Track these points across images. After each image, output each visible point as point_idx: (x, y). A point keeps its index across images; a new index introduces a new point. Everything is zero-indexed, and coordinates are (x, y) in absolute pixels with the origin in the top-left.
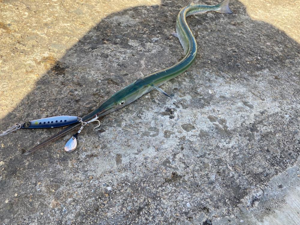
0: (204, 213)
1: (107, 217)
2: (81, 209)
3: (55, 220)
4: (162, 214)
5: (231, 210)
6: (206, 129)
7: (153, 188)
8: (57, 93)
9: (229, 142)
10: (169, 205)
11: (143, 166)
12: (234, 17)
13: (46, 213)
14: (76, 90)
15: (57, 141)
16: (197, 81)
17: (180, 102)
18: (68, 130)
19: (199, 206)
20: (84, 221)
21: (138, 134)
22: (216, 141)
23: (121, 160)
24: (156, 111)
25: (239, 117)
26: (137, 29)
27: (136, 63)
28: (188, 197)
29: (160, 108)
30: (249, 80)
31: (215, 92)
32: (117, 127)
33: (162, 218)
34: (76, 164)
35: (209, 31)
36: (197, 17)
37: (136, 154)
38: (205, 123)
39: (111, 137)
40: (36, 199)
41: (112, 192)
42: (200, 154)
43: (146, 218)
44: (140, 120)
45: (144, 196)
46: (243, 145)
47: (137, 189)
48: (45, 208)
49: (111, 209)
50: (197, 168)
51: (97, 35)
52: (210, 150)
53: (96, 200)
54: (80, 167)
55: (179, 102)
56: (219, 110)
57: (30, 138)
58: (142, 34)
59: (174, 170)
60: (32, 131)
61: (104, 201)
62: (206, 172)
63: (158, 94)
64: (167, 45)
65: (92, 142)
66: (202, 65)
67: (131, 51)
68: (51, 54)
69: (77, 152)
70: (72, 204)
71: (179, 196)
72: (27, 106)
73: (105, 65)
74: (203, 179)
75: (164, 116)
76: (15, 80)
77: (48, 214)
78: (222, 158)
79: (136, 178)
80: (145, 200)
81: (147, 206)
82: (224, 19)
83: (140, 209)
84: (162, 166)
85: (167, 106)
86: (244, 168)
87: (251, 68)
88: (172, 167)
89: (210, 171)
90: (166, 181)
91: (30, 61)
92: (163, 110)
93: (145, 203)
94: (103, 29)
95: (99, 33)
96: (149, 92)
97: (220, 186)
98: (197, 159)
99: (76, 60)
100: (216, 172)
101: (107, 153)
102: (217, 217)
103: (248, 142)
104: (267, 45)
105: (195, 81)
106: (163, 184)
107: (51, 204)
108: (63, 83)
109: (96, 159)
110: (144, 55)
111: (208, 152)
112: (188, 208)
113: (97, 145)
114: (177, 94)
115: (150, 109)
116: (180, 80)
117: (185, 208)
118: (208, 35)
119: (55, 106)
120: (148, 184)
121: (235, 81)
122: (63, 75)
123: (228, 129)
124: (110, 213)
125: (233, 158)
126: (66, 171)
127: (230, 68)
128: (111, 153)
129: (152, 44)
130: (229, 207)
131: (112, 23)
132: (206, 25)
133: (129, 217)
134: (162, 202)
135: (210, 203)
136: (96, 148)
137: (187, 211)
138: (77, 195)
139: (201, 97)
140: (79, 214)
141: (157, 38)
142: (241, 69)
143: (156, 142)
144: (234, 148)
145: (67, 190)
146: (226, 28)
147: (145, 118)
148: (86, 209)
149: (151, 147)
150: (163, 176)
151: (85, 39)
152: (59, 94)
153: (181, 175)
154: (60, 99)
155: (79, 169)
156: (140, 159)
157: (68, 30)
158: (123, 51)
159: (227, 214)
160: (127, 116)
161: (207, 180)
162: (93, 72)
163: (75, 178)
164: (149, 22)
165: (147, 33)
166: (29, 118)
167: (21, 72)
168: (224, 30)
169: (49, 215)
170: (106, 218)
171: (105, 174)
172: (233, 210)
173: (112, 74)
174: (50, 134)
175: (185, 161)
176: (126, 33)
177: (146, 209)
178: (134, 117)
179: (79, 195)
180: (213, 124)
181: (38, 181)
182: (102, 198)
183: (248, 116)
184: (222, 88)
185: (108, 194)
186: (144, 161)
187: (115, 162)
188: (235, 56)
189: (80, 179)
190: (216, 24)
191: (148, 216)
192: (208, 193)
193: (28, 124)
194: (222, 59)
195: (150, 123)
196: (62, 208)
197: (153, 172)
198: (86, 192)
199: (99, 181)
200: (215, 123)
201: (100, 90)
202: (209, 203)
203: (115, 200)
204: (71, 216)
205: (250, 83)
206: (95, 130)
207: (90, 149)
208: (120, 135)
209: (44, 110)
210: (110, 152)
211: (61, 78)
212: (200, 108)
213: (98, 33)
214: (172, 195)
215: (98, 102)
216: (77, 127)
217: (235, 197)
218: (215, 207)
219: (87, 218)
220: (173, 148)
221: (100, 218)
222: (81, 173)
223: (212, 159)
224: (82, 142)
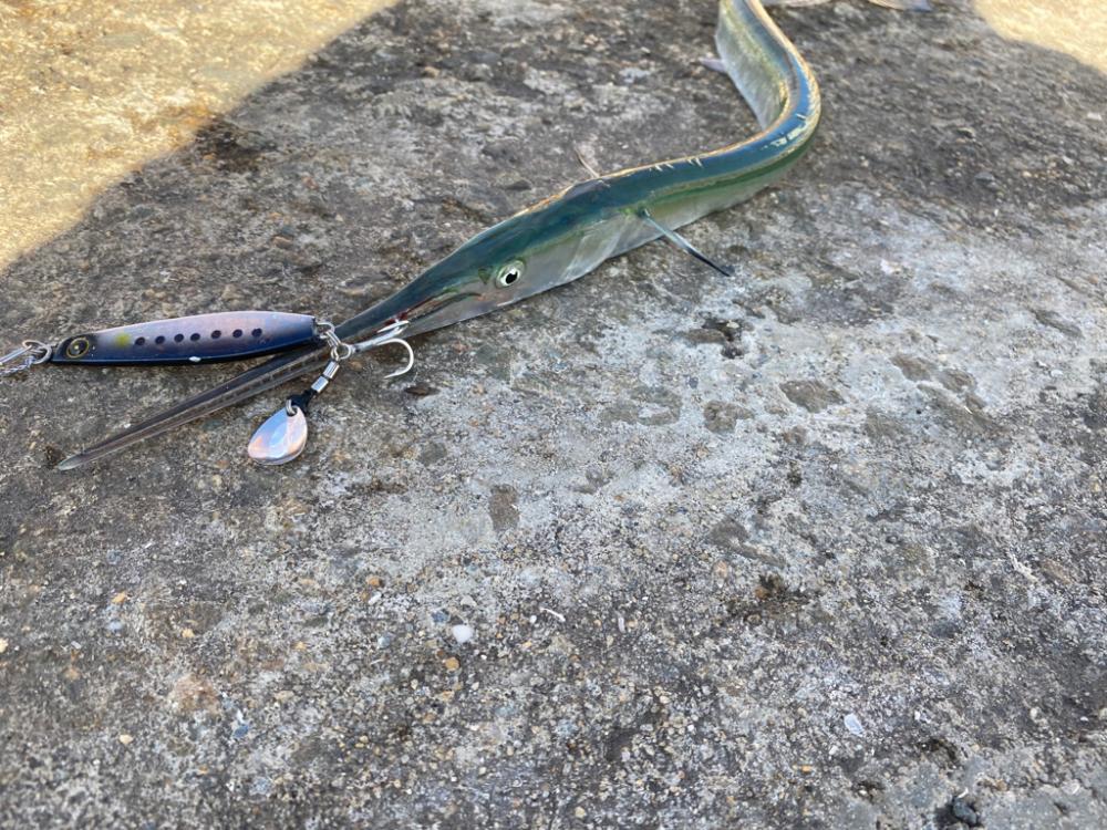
0: (933, 765)
1: (454, 768)
2: (326, 722)
3: (189, 771)
4: (731, 762)
5: (1061, 759)
6: (889, 404)
7: (677, 643)
8: (222, 237)
9: (998, 462)
10: (760, 724)
11: (617, 544)
12: (942, 23)
13: (145, 734)
14: (305, 229)
15: (216, 419)
16: (823, 227)
17: (763, 296)
18: (267, 375)
19: (907, 734)
20: (338, 782)
21: (586, 409)
22: (942, 455)
23: (517, 513)
24: (658, 324)
25: (1024, 366)
26: (558, 37)
27: (558, 150)
28: (848, 690)
29: (675, 315)
30: (1040, 233)
31: (905, 270)
32: (490, 379)
33: (732, 780)
34: (304, 521)
35: (851, 60)
36: (794, 14)
37: (584, 490)
38: (886, 379)
39: (462, 416)
40: (101, 668)
41: (477, 652)
42: (881, 503)
43: (649, 777)
44: (589, 360)
45: (634, 678)
46: (1062, 478)
47: (600, 644)
48: (145, 709)
49: (474, 728)
50: (872, 563)
51: (394, 47)
52: (920, 488)
53: (399, 683)
54: (318, 533)
55: (760, 297)
56: (933, 335)
57: (89, 406)
58: (578, 52)
59: (765, 566)
60: (101, 378)
61: (438, 691)
62: (918, 584)
63: (663, 262)
64: (683, 95)
65: (377, 433)
66: (838, 172)
67: (536, 107)
68: (200, 99)
69: (306, 468)
70: (278, 696)
71: (803, 683)
72: (86, 279)
73: (431, 148)
74: (906, 610)
75: (700, 347)
76: (39, 182)
77: (157, 742)
78: (982, 524)
79: (587, 590)
80: (638, 695)
81: (654, 723)
82: (901, 26)
83: (620, 737)
84: (711, 549)
85: (705, 309)
86: (1089, 575)
87: (1040, 194)
88: (755, 551)
89: (933, 580)
90: (734, 615)
91: (110, 115)
92: (690, 324)
93: (639, 706)
94: (419, 29)
95: (402, 41)
96: (624, 255)
97: (990, 645)
98: (868, 523)
99: (306, 124)
100: (963, 585)
101: (449, 478)
102: (998, 789)
103: (1085, 465)
104: (1089, 120)
105: (817, 224)
106: (722, 625)
107: (172, 695)
108: (247, 201)
109: (400, 502)
110: (593, 124)
111: (912, 499)
112: (854, 741)
113: (400, 443)
114: (747, 264)
115: (633, 317)
116: (750, 216)
117: (840, 739)
118: (848, 75)
119: (211, 284)
120: (649, 620)
121: (983, 233)
122: (248, 174)
123: (986, 410)
124: (469, 746)
125: (1031, 530)
126: (252, 548)
127: (953, 190)
128: (468, 480)
129: (624, 89)
130: (1050, 745)
131: (455, 12)
132: (834, 41)
133: (567, 770)
134: (722, 707)
135: (958, 720)
136: (399, 455)
137: (852, 755)
138: (304, 657)
139: (850, 285)
140: (314, 748)
141: (642, 68)
142: (1000, 194)
143: (673, 448)
144: (1024, 486)
145: (254, 632)
146: (914, 56)
147: (611, 349)
148: (351, 723)
149: (652, 468)
150: (717, 589)
151: (346, 60)
152: (230, 240)
153: (802, 589)
154: (232, 258)
155: (318, 541)
156: (603, 512)
157: (275, 23)
158: (505, 103)
159: (1046, 777)
160: (532, 339)
161: (925, 616)
162: (377, 172)
163: (296, 580)
164: (606, 17)
165: (602, 52)
166: (88, 326)
167: (69, 153)
168: (909, 62)
169: (160, 747)
170: (451, 772)
171: (438, 569)
172: (1071, 759)
173: (459, 182)
174: (185, 390)
175: (816, 531)
176: (514, 45)
177: (648, 734)
178: (564, 346)
179: (316, 661)
180: (920, 387)
181: (116, 587)
182: (427, 678)
183: (1063, 366)
184: (933, 256)
185: (457, 656)
186: (624, 521)
187: (488, 517)
188: (969, 148)
189: (317, 586)
190: (873, 42)
191: (662, 771)
192: (937, 675)
193: (83, 346)
194: (915, 157)
195: (637, 370)
196: (230, 717)
197: (671, 571)
198: (350, 644)
199: (414, 601)
200: (926, 383)
201: (409, 236)
202: (949, 720)
203: (492, 690)
204: (274, 754)
205: (1049, 246)
206: (389, 385)
207: (369, 459)
208: (507, 410)
209: (159, 295)
210: (460, 478)
211: (239, 183)
212: (852, 324)
213: (399, 38)
214: (771, 677)
215: (399, 281)
216: (307, 363)
217: (1069, 701)
218: (980, 739)
219: (354, 767)
220: (753, 476)
221: (420, 772)
222: (324, 560)
223: (935, 527)
224: (332, 428)
